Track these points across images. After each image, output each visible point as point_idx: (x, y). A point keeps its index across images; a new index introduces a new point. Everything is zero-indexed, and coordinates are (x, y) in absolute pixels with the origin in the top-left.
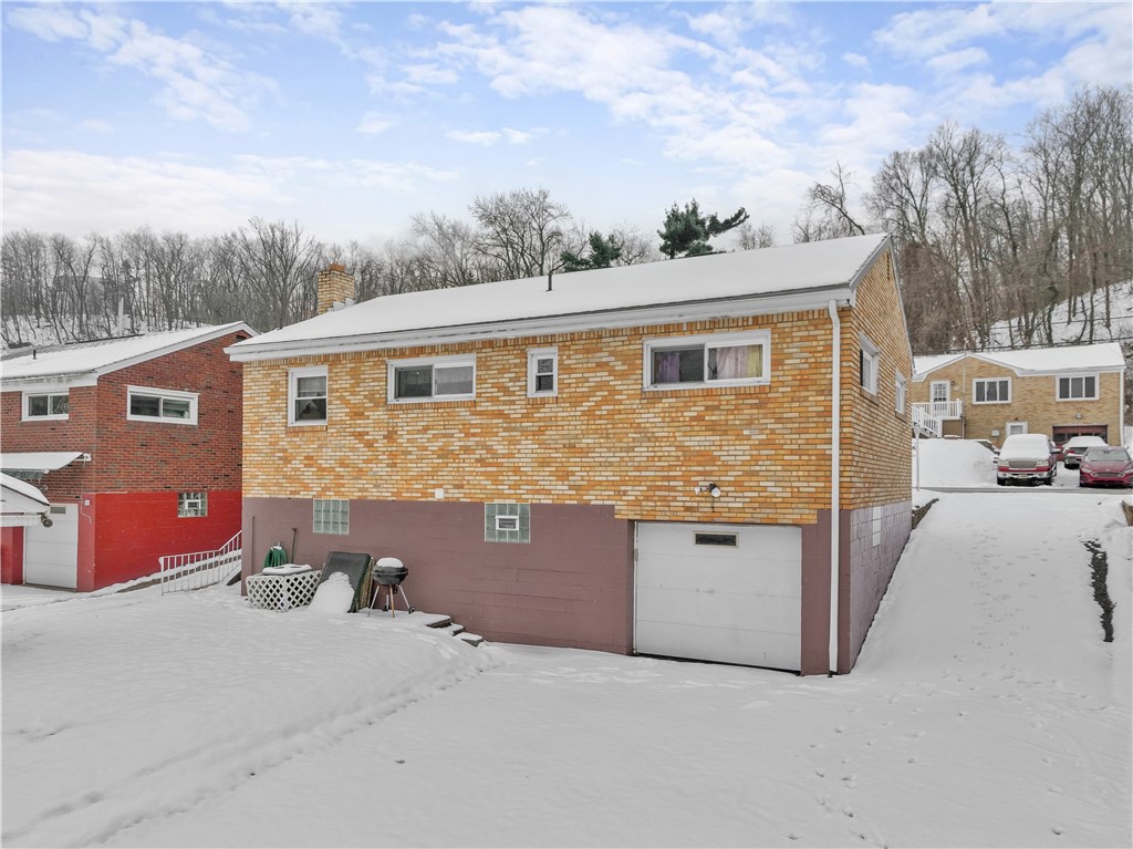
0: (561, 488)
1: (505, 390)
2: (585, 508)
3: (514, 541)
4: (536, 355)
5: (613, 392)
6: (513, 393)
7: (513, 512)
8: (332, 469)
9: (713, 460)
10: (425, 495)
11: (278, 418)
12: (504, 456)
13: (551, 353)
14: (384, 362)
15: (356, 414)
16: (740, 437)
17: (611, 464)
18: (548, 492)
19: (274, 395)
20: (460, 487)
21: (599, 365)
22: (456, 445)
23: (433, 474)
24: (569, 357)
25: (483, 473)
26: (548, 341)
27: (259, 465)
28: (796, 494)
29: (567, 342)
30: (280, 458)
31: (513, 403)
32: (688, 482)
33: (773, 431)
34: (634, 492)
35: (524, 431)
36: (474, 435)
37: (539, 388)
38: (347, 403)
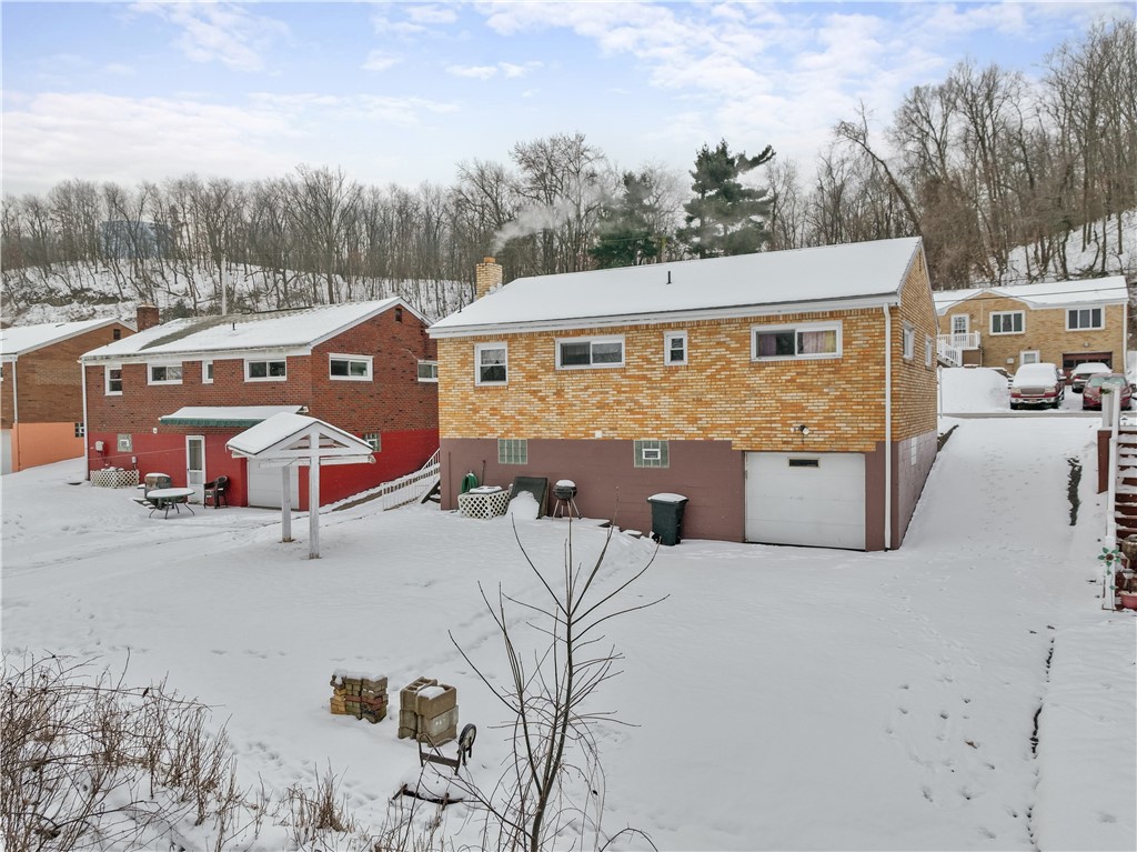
0: (692, 429)
1: (648, 361)
2: (711, 442)
3: (657, 466)
4: (670, 336)
5: (729, 362)
6: (654, 363)
7: (655, 446)
8: (513, 417)
9: (803, 409)
10: (587, 435)
11: (467, 380)
12: (648, 407)
13: (682, 334)
14: (552, 340)
15: (531, 377)
16: (821, 393)
17: (729, 412)
18: (682, 432)
19: (464, 363)
20: (616, 429)
21: (718, 343)
22: (611, 400)
23: (593, 420)
24: (696, 338)
25: (631, 420)
26: (680, 326)
27: (453, 415)
28: (861, 432)
29: (694, 327)
30: (470, 409)
31: (654, 369)
32: (785, 425)
33: (844, 389)
34: (745, 432)
35: (662, 389)
36: (624, 392)
37: (673, 358)
38: (524, 369)
